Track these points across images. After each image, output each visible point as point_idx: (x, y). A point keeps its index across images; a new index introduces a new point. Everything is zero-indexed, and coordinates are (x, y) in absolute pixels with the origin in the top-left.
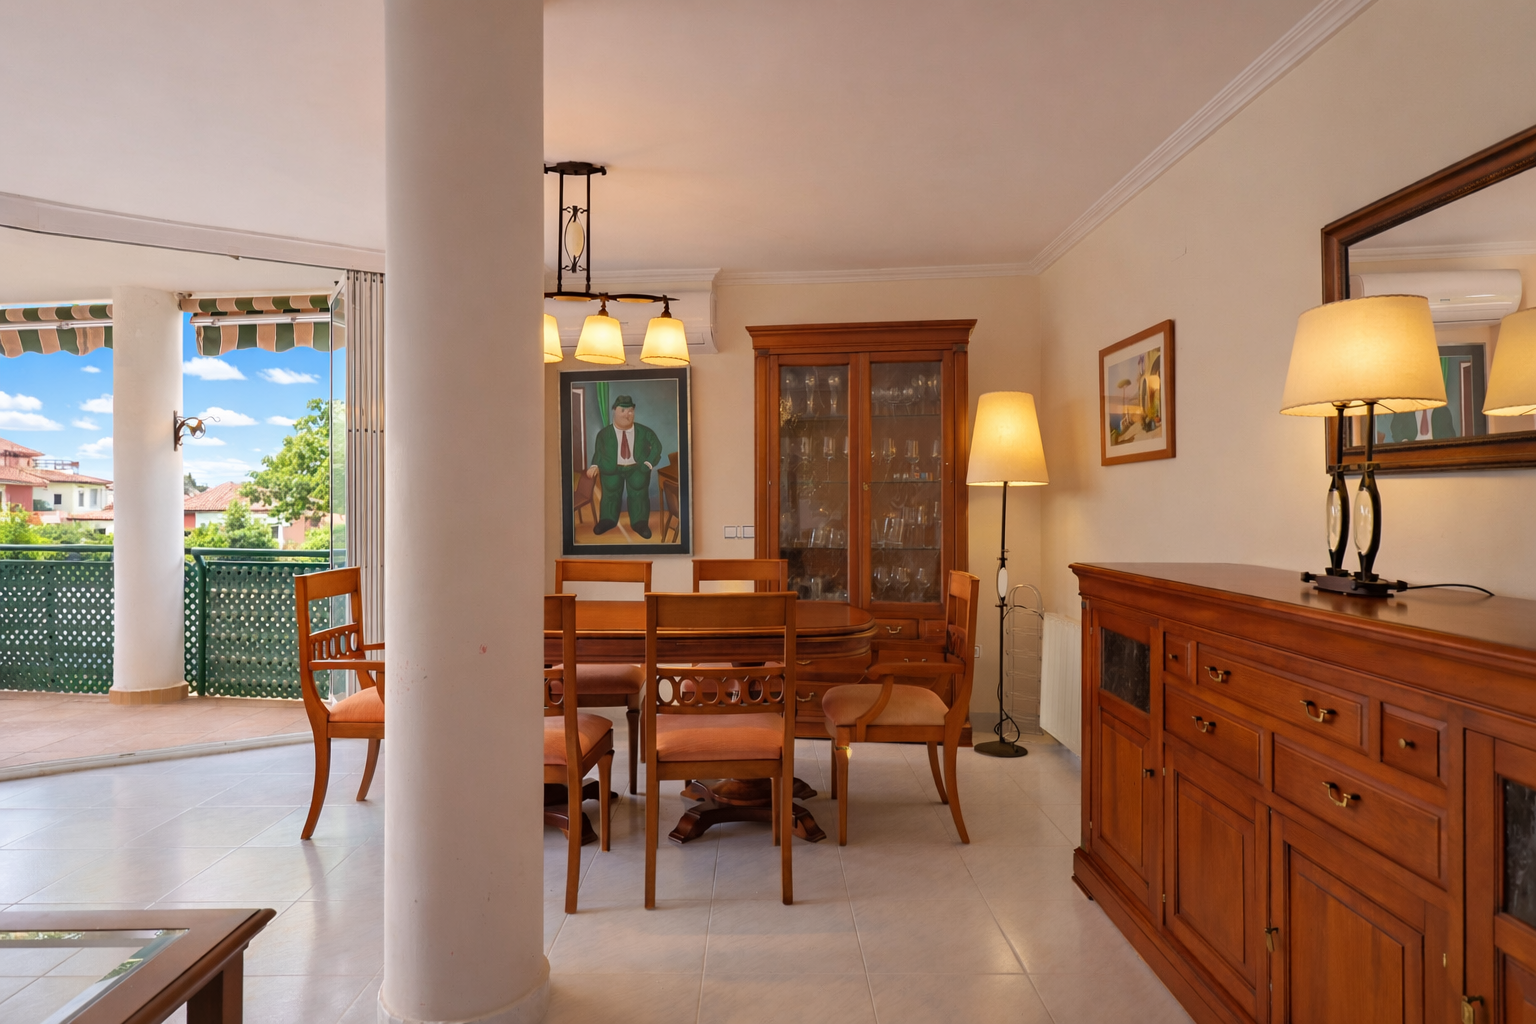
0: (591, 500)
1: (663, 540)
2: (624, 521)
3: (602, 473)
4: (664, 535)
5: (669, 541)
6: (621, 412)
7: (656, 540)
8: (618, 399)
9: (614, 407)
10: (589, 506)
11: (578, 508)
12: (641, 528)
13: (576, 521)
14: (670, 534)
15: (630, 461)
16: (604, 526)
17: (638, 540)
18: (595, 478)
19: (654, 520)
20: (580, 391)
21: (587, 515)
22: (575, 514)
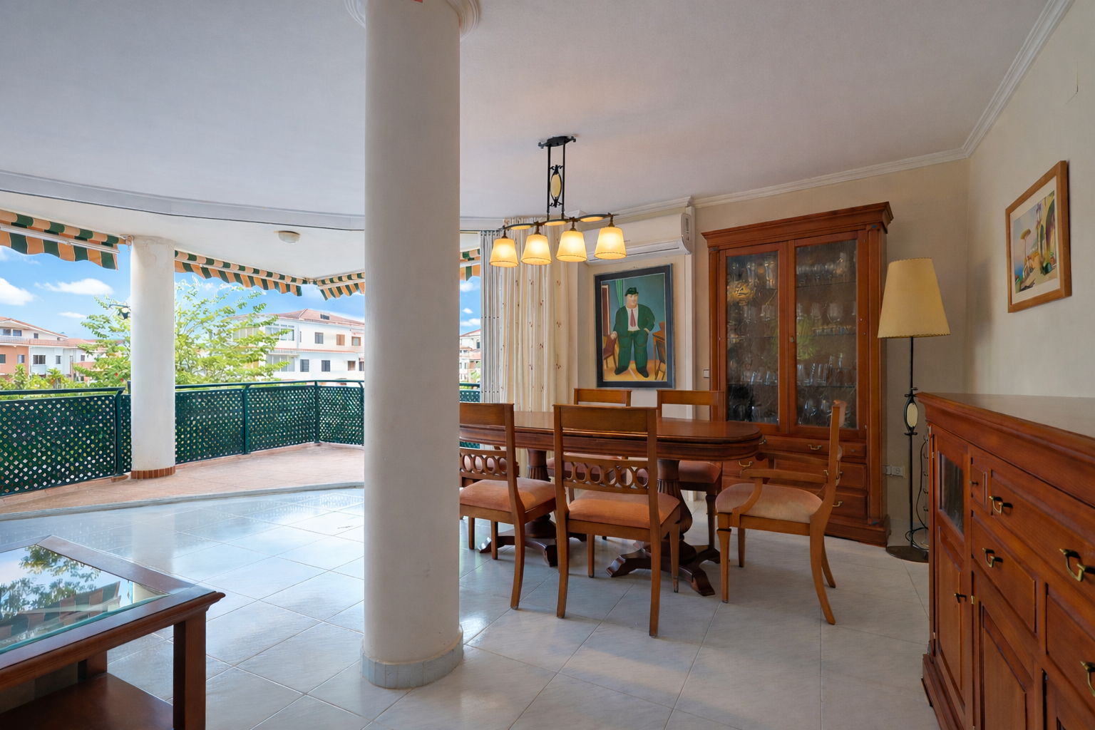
0: (613, 354)
1: (656, 379)
2: (632, 366)
3: (619, 336)
4: (657, 374)
5: (660, 379)
6: (631, 299)
7: (651, 379)
8: (628, 290)
9: (626, 295)
10: (612, 357)
11: (606, 358)
12: (643, 371)
13: (605, 367)
14: (660, 374)
15: (636, 328)
16: (620, 370)
17: (641, 379)
18: (615, 340)
19: (650, 365)
20: (607, 287)
21: (610, 363)
22: (604, 362)
